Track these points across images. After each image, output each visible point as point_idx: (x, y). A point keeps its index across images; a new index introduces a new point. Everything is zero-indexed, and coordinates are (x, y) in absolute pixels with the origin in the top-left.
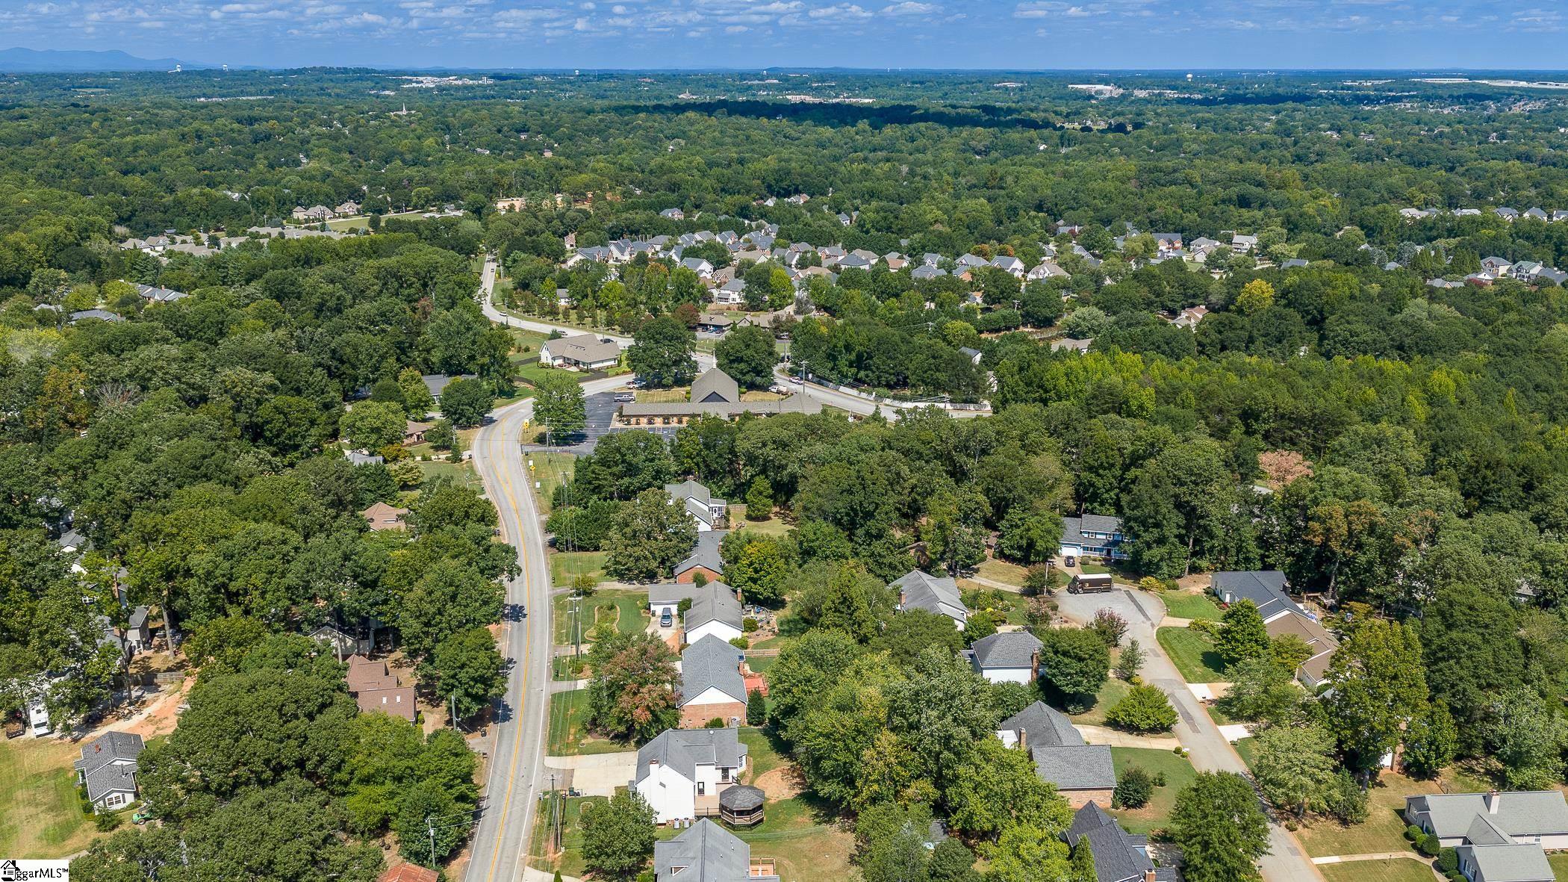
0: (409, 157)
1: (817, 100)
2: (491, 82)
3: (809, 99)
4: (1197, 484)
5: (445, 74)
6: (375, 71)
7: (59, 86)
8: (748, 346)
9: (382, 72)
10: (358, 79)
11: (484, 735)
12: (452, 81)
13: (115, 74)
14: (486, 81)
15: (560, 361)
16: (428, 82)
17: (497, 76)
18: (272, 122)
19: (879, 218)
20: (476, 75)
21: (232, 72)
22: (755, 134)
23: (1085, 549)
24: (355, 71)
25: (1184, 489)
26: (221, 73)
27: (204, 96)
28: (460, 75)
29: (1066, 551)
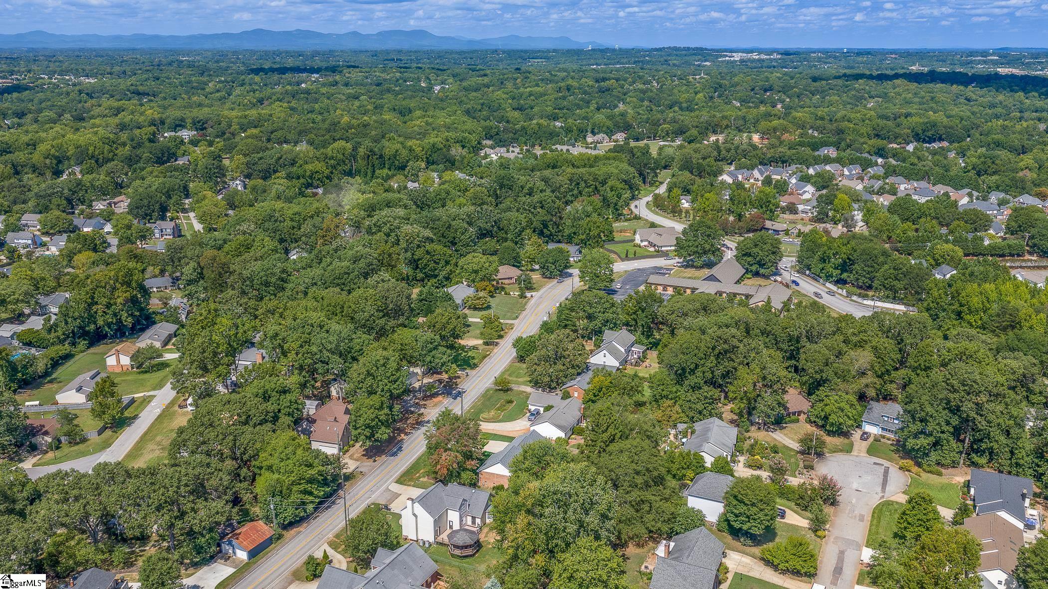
0: (684, 105)
1: (1023, 73)
2: (779, 56)
3: (1016, 71)
4: (968, 394)
5: (751, 51)
6: (706, 49)
7: (521, 57)
8: (756, 245)
9: (712, 50)
10: (694, 54)
11: (375, 461)
12: (755, 56)
13: (554, 51)
14: (775, 56)
15: (646, 243)
16: (737, 57)
17: (787, 53)
18: (612, 81)
19: (979, 163)
20: (770, 52)
21: (620, 49)
22: (941, 97)
23: (883, 429)
24: (694, 49)
25: (957, 395)
26: (614, 50)
27: (597, 64)
28: (760, 51)
29: (868, 428)
